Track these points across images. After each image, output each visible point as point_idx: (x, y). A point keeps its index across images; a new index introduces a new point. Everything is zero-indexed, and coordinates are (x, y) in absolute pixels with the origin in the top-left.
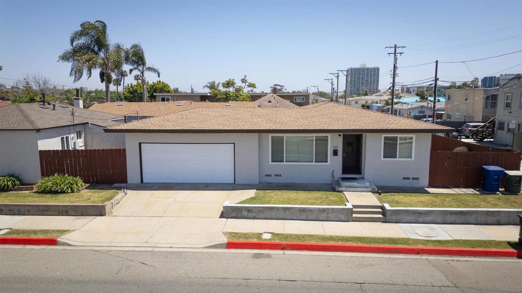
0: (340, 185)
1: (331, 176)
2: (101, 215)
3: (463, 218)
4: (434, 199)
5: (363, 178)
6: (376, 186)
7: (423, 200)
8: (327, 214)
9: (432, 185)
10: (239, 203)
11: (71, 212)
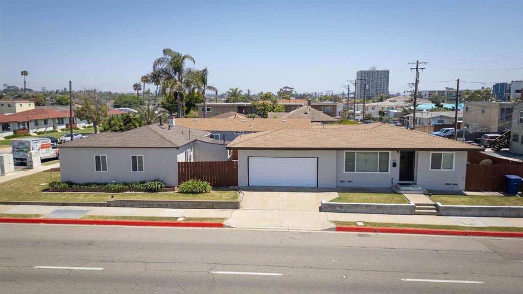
0: (399, 189)
1: (391, 182)
2: (237, 208)
3: (494, 213)
4: (471, 199)
5: (415, 184)
6: (427, 190)
7: (464, 200)
8: (397, 209)
9: (467, 189)
10: (331, 201)
11: (216, 206)
